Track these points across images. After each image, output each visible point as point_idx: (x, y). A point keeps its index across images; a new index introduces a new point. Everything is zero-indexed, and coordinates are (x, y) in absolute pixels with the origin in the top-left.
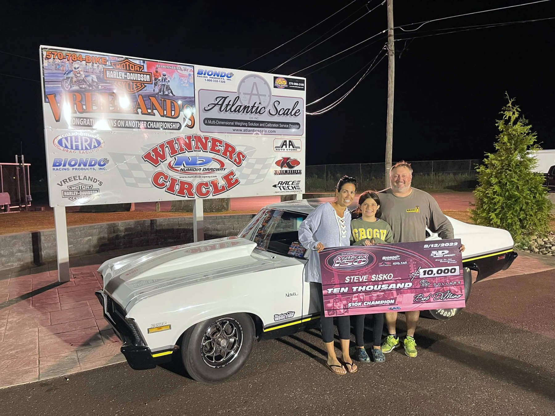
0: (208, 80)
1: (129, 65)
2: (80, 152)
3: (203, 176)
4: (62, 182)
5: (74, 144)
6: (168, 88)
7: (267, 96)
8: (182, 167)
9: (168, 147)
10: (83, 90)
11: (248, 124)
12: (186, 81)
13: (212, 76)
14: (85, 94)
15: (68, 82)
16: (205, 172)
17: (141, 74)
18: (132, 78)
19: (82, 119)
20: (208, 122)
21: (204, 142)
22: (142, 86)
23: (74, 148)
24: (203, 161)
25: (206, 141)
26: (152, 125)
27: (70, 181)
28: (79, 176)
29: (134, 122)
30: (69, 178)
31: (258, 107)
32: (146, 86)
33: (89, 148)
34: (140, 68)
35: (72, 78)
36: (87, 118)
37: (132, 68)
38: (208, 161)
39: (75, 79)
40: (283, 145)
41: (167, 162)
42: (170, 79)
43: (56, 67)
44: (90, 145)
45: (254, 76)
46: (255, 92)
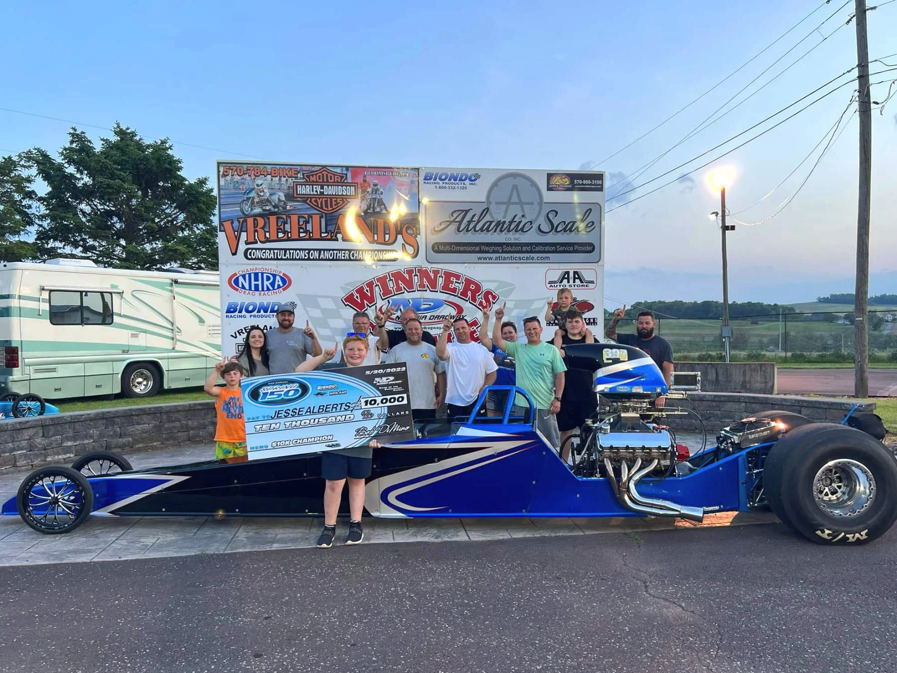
0: (440, 187)
2: (260, 294)
3: (430, 326)
4: (237, 333)
5: (253, 283)
6: (381, 203)
7: (536, 204)
8: (399, 314)
9: (378, 285)
11: (503, 248)
12: (407, 191)
13: (447, 181)
14: (268, 219)
16: (433, 320)
17: (342, 186)
18: (330, 193)
19: (264, 251)
21: (432, 277)
22: (344, 202)
23: (253, 289)
24: (430, 305)
25: (436, 277)
26: (357, 255)
27: (246, 332)
29: (331, 252)
30: (245, 328)
31: (520, 222)
32: (349, 202)
33: (271, 288)
34: (342, 177)
35: (253, 198)
37: (331, 179)
38: (437, 305)
42: (384, 189)
43: (234, 185)
44: (273, 284)
45: (515, 175)
46: (515, 199)
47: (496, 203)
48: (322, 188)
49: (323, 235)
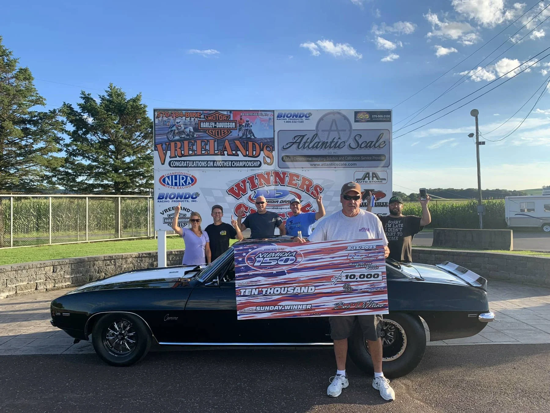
1: (218, 116)
2: (178, 188)
3: (280, 207)
4: (164, 212)
6: (251, 132)
7: (347, 130)
9: (249, 182)
10: (183, 139)
11: (326, 158)
12: (267, 125)
13: (291, 118)
15: (172, 134)
16: (282, 204)
17: (227, 122)
18: (220, 126)
19: (181, 162)
20: (286, 159)
21: (282, 177)
22: (228, 132)
24: (280, 194)
25: (284, 176)
26: (236, 164)
27: (169, 211)
29: (221, 162)
31: (337, 142)
32: (231, 132)
33: (185, 184)
34: (227, 117)
36: (184, 161)
37: (221, 118)
39: (176, 131)
41: (248, 195)
42: (252, 124)
43: (164, 123)
44: (185, 182)
45: (334, 113)
46: (334, 128)
48: (215, 124)
49: (216, 152)
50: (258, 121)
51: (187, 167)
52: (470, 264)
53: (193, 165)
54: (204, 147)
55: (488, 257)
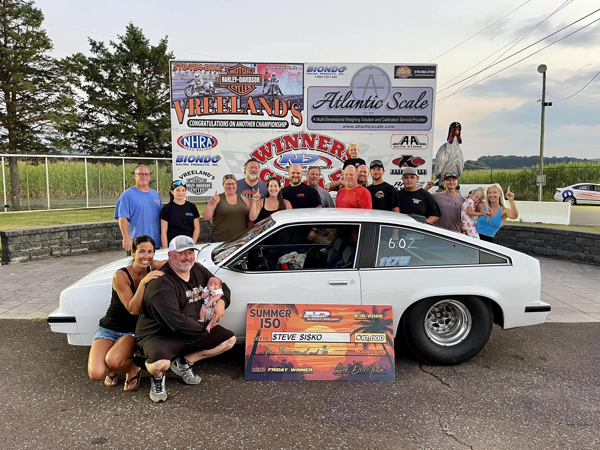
0: (318, 77)
1: (241, 69)
2: (197, 150)
4: (183, 176)
6: (277, 88)
7: (386, 88)
8: (288, 165)
9: (274, 145)
10: (202, 95)
11: (361, 119)
12: (295, 80)
13: (323, 72)
14: (203, 99)
15: (190, 89)
18: (243, 81)
19: (200, 121)
20: (316, 119)
21: (311, 140)
22: (252, 88)
24: (309, 159)
26: (261, 124)
27: (189, 175)
28: (196, 171)
29: (244, 122)
30: (188, 172)
31: (374, 101)
32: (256, 88)
33: (205, 146)
34: (251, 71)
35: (193, 86)
36: (204, 120)
37: (244, 72)
38: (314, 159)
39: (195, 87)
40: (404, 141)
41: (273, 160)
42: (279, 79)
43: (181, 77)
44: (205, 143)
45: (371, 67)
46: (371, 84)
47: (358, 88)
48: (238, 78)
49: (238, 110)
50: (285, 75)
51: (207, 127)
52: (514, 238)
53: (213, 124)
54: (226, 105)
55: (535, 232)
